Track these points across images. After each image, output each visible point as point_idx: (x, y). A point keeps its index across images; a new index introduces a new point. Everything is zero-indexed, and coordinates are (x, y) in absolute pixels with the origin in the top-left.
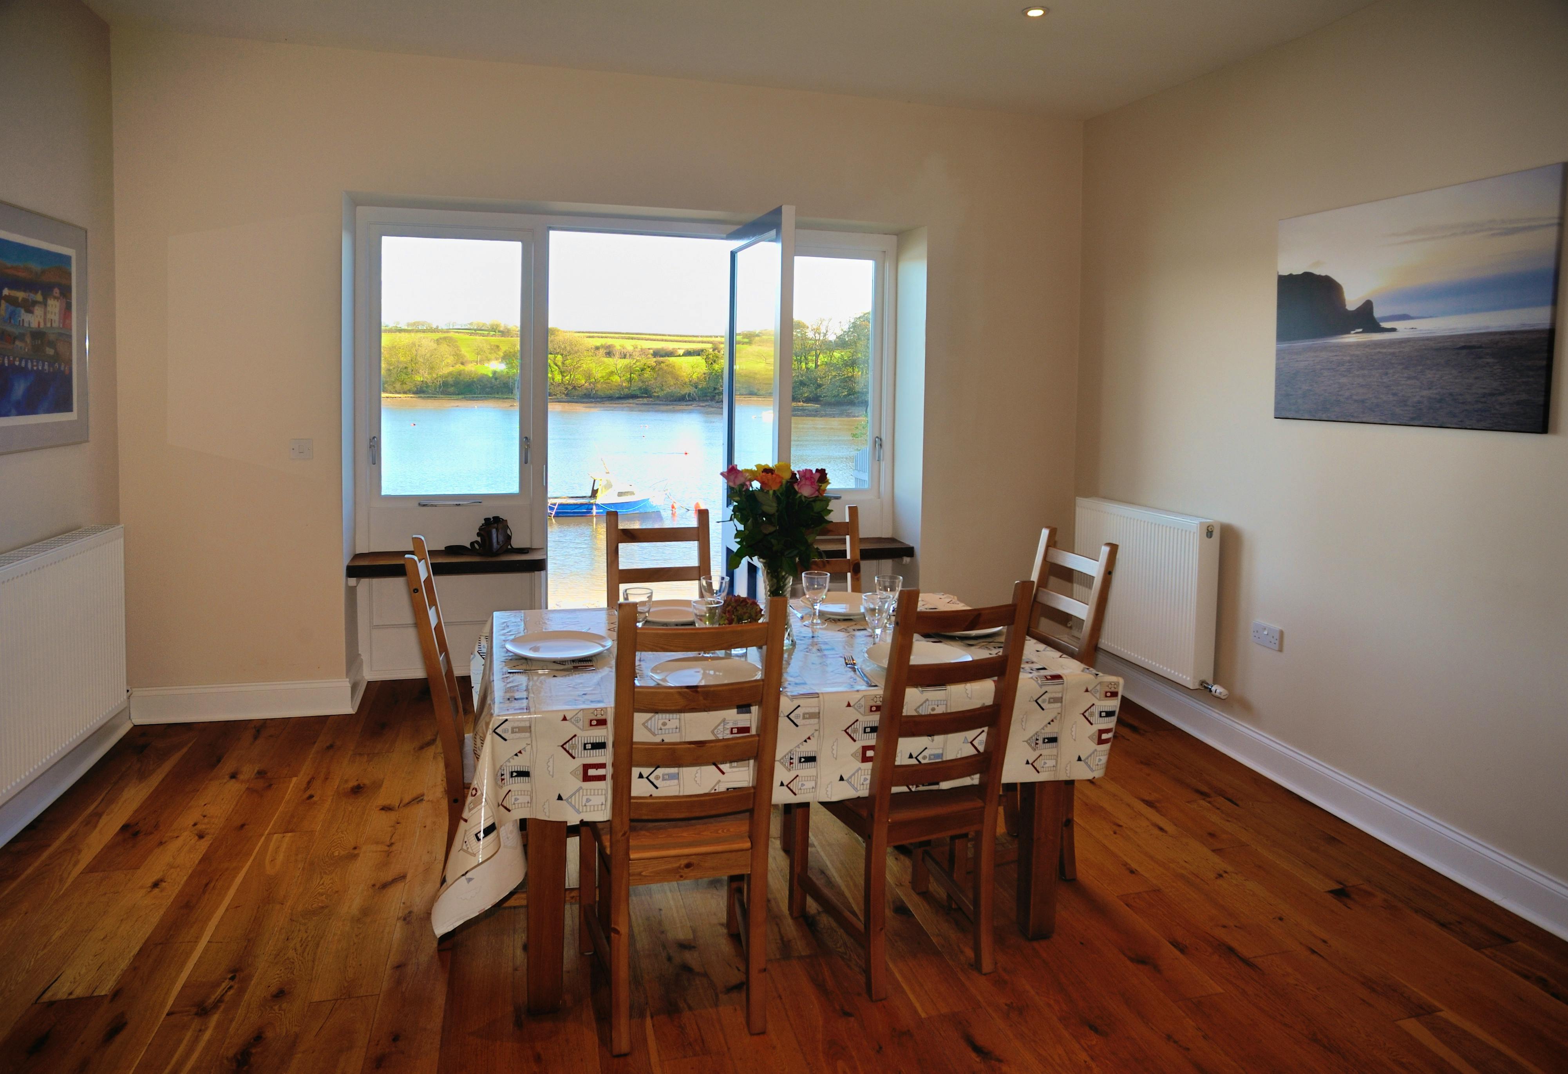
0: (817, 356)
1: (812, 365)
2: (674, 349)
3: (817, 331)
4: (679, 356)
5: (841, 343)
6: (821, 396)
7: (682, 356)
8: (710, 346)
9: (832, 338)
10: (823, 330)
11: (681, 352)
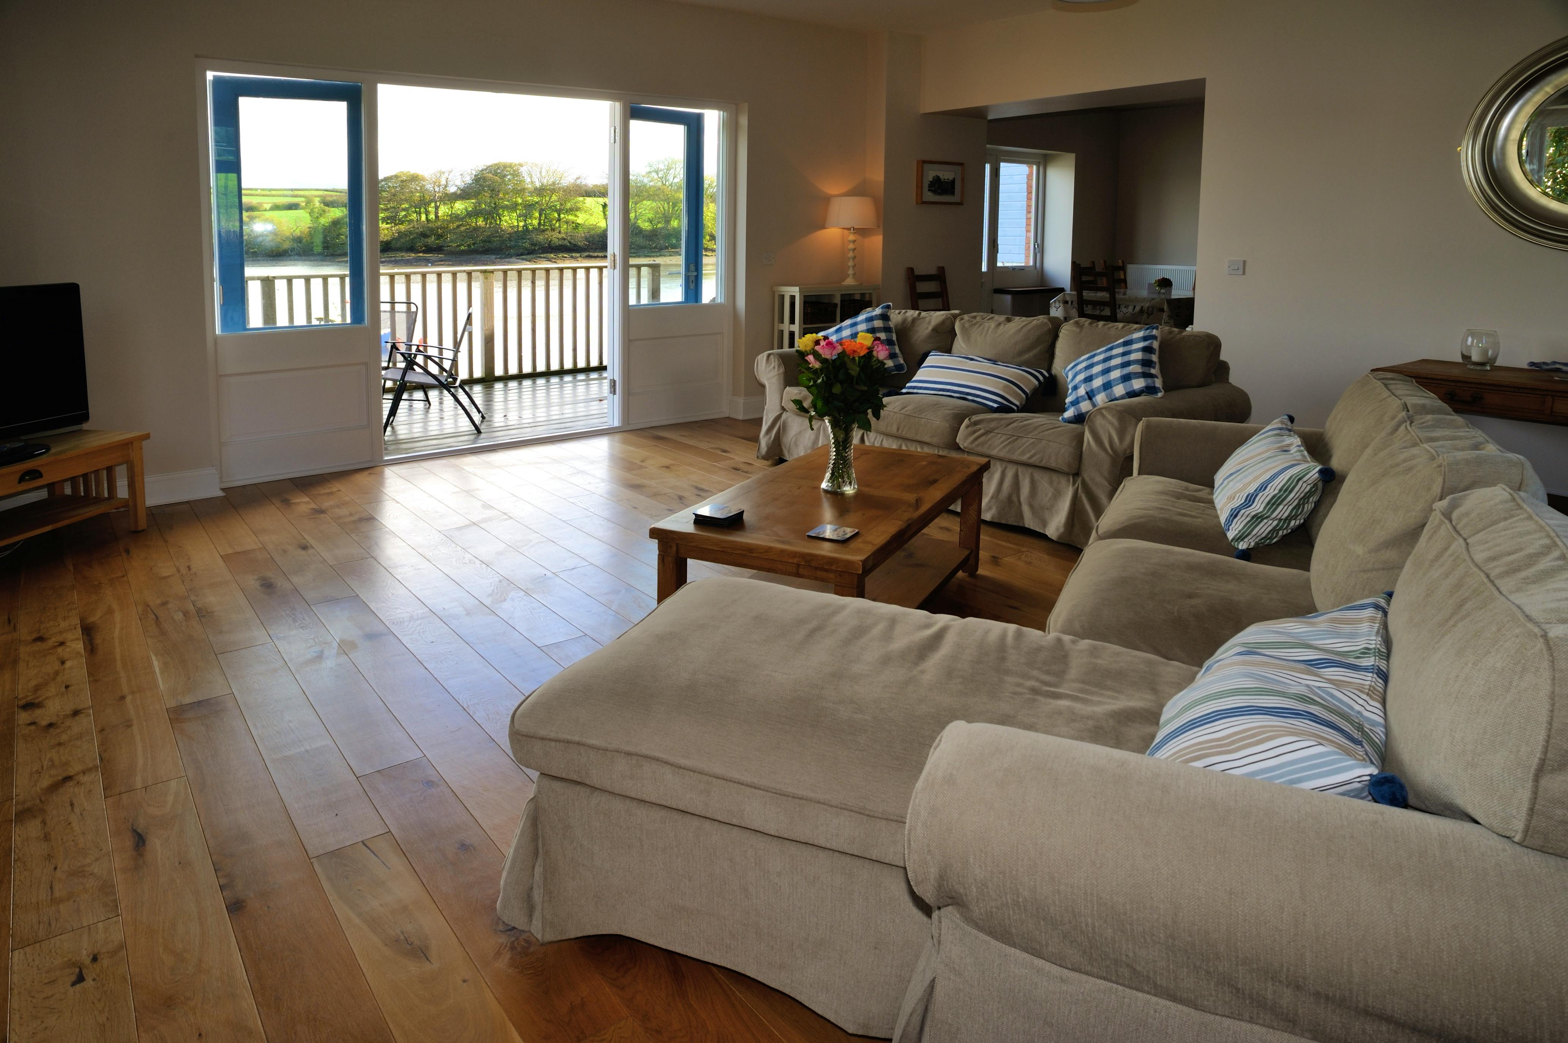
0: (437, 208)
1: (432, 216)
2: (258, 203)
3: (437, 183)
4: (266, 210)
5: (464, 194)
6: (443, 246)
7: (269, 210)
8: (303, 199)
9: (452, 189)
10: (443, 182)
11: (268, 206)
